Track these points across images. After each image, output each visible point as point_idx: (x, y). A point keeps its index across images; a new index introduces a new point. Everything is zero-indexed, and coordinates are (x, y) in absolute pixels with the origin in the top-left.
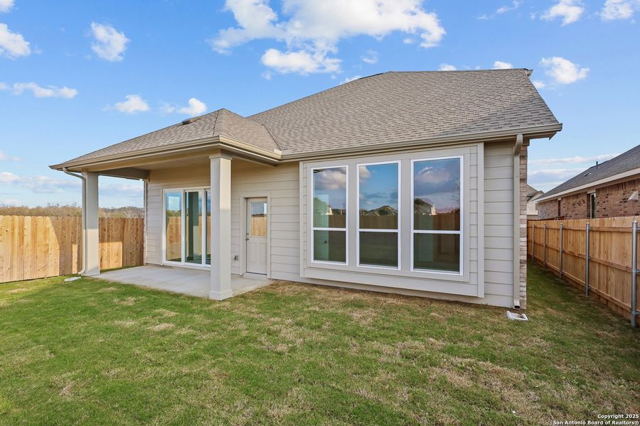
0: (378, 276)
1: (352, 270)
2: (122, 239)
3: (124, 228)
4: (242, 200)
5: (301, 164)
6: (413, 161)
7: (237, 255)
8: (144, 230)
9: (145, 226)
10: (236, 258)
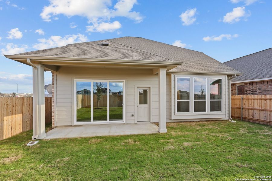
0: (200, 115)
1: (192, 114)
2: (22, 112)
3: (23, 104)
4: (136, 88)
5: (172, 75)
6: (210, 78)
7: (134, 114)
8: (53, 105)
9: (54, 102)
10: (133, 116)
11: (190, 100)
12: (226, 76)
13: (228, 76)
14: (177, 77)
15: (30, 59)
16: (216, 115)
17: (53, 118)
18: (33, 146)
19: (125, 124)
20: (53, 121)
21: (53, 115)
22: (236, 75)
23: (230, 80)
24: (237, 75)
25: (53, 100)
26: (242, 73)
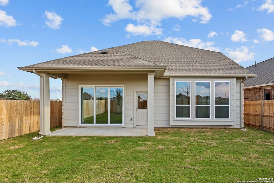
1: (193, 120)
4: (135, 93)
5: (171, 79)
6: (215, 82)
7: (132, 118)
8: (62, 108)
9: (63, 105)
10: (132, 120)
11: (190, 105)
12: (235, 79)
13: (238, 78)
14: (176, 81)
15: (36, 70)
16: (222, 122)
17: (62, 119)
18: (37, 140)
19: (124, 127)
20: (62, 122)
21: (62, 117)
22: (247, 77)
23: (242, 83)
24: (249, 77)
25: (62, 104)
26: (256, 75)
